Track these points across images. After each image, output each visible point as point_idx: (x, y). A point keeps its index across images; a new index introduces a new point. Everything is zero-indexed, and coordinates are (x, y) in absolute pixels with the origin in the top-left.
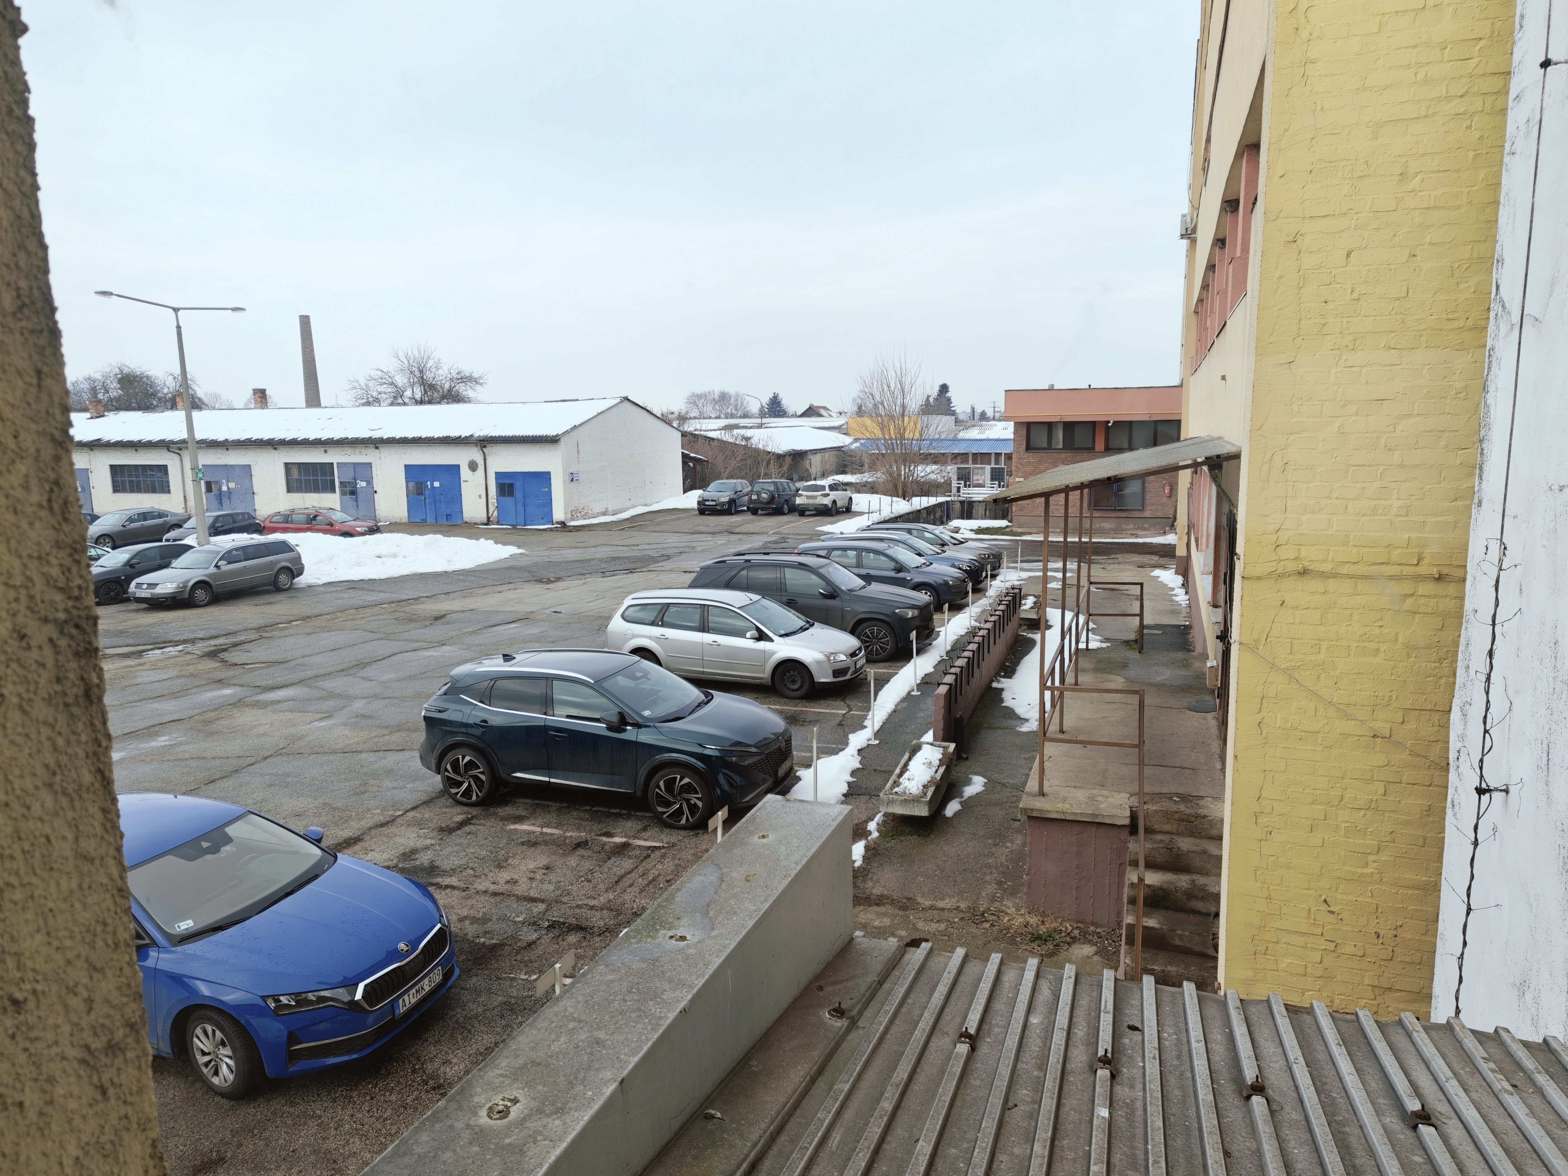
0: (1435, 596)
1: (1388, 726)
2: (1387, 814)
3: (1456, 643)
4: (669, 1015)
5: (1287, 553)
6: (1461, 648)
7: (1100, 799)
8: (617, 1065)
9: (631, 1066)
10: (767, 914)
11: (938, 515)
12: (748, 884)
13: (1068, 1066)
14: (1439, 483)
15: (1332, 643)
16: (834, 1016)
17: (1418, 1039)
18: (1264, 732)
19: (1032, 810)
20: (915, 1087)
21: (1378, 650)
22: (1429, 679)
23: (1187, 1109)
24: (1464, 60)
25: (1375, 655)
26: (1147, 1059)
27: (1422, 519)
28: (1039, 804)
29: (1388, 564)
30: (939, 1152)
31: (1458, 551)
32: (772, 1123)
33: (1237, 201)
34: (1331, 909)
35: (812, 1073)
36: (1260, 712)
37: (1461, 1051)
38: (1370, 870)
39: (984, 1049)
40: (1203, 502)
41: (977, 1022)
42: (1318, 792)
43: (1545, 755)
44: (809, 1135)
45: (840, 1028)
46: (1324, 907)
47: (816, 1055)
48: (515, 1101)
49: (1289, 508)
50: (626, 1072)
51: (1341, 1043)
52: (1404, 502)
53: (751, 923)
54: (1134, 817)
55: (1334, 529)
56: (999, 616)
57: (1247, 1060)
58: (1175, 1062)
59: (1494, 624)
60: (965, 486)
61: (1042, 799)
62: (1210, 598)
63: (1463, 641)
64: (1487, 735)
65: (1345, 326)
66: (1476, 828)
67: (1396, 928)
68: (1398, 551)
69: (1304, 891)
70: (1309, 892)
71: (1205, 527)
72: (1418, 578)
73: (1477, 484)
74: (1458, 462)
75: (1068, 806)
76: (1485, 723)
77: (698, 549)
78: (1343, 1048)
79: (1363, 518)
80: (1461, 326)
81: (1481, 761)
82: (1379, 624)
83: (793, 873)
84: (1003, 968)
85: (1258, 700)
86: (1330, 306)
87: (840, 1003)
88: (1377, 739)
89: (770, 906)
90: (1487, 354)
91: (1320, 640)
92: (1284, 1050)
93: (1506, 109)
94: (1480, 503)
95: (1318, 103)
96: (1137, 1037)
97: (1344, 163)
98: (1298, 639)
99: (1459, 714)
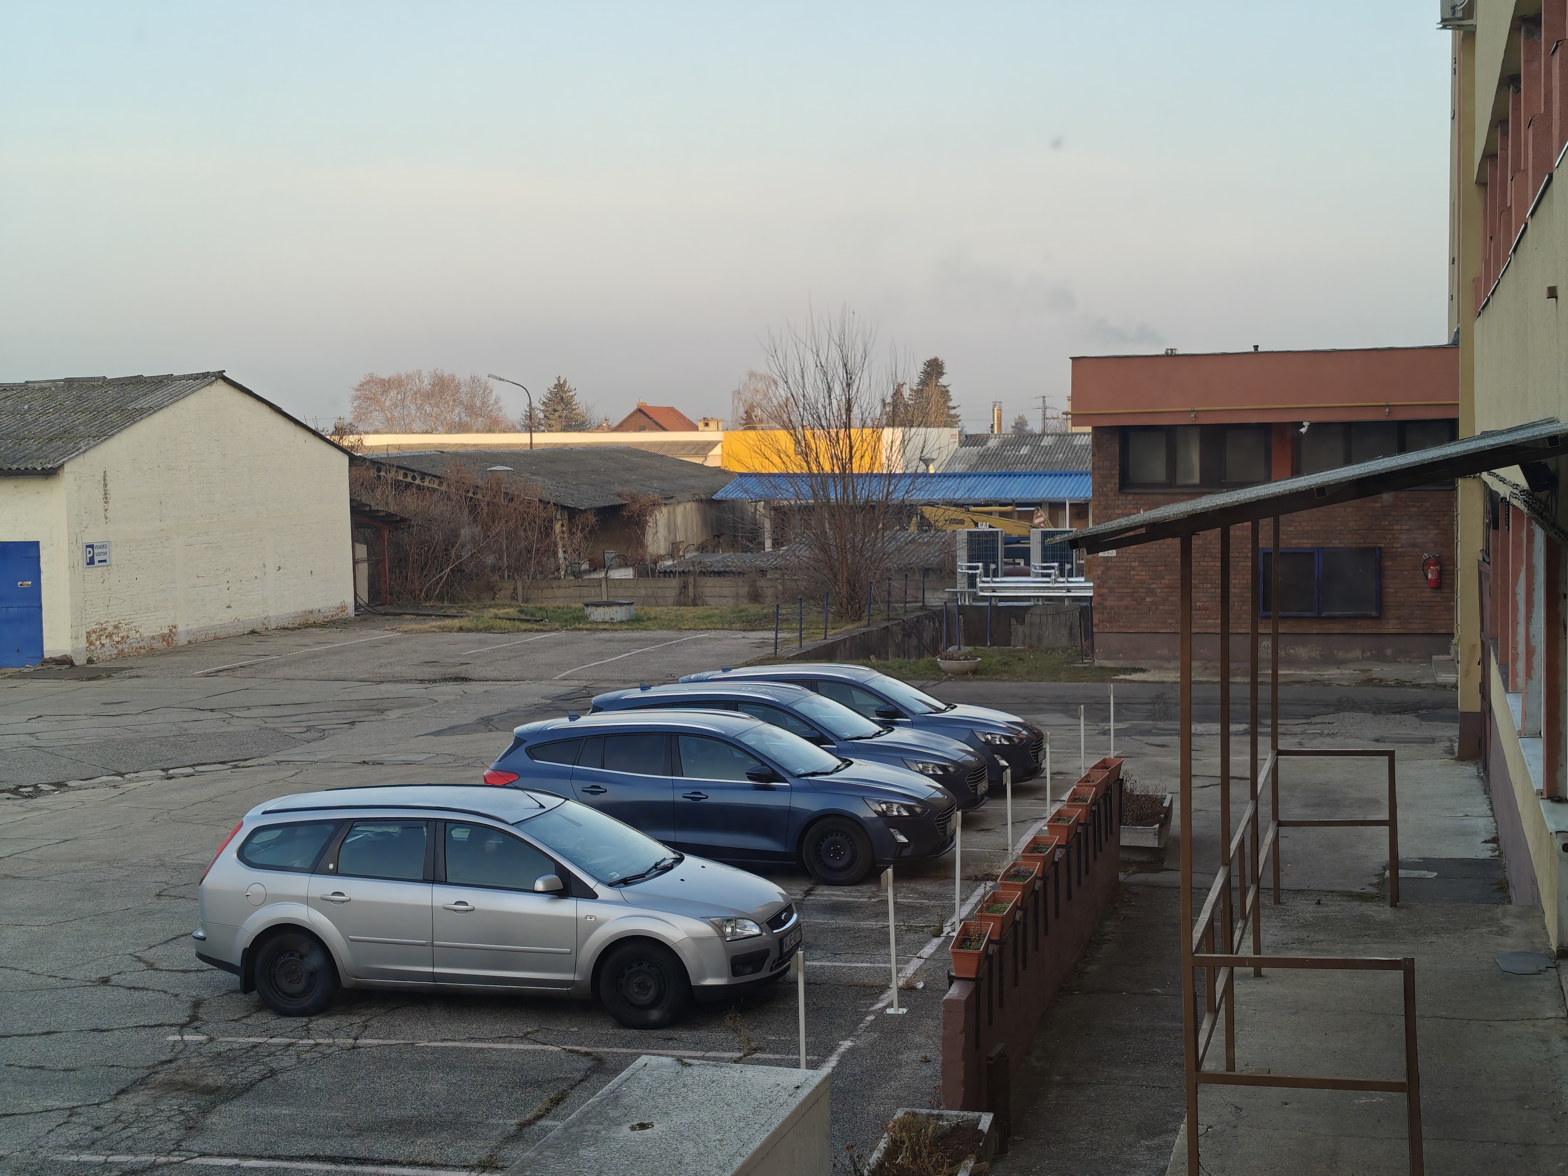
60: (987, 574)
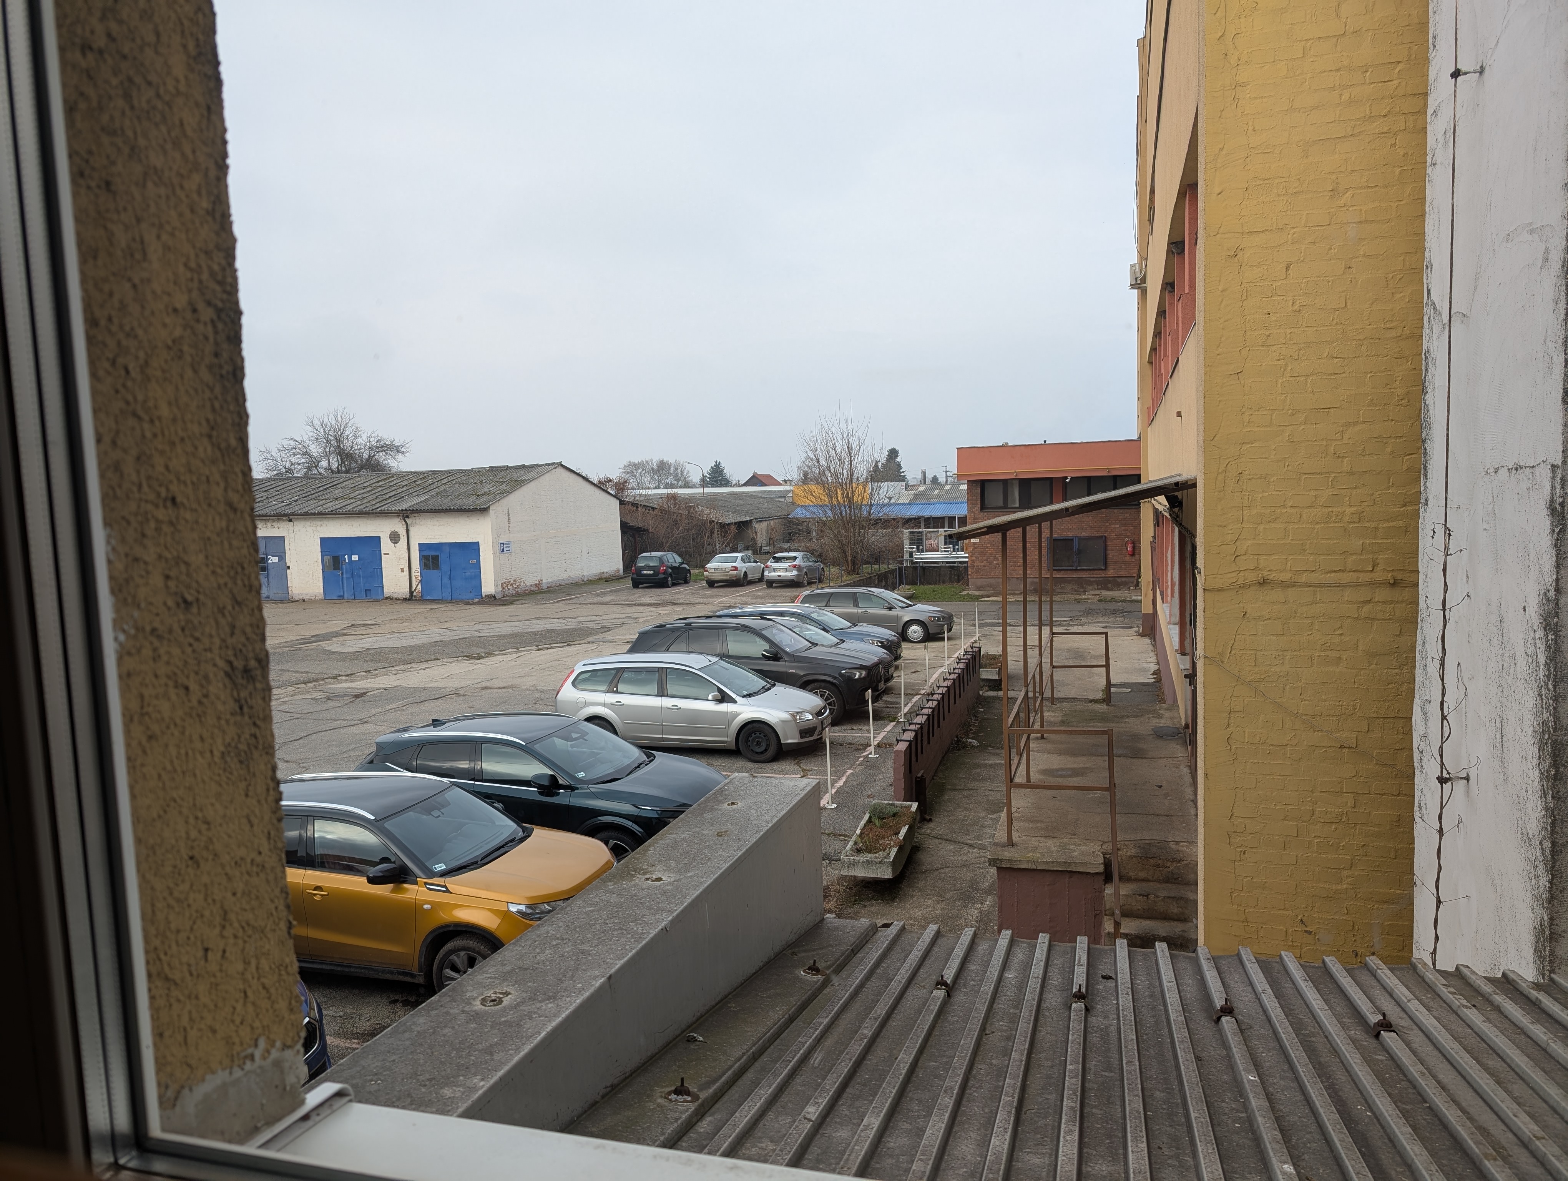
0: (1392, 602)
1: (1354, 735)
2: (1358, 827)
4: (651, 932)
5: (1246, 563)
6: (1418, 648)
7: (1072, 847)
8: (604, 966)
9: (617, 967)
10: (740, 860)
12: (720, 838)
13: (1043, 1005)
14: (1388, 489)
15: (1295, 653)
16: (809, 974)
17: (1382, 975)
18: (1233, 748)
19: (1001, 861)
20: (893, 1023)
21: (1340, 658)
22: (1390, 686)
23: (1160, 1030)
24: (1384, 82)
25: (1337, 664)
26: (1120, 998)
27: (1374, 525)
28: (1009, 854)
29: (1344, 571)
30: (919, 1065)
31: (1409, 555)
32: (754, 1045)
33: (1183, 242)
35: (791, 1012)
36: (1228, 726)
38: (1345, 886)
39: (960, 997)
40: (1167, 552)
41: (953, 975)
42: (1291, 807)
43: (1499, 733)
44: (791, 1052)
45: (817, 982)
46: (1300, 928)
47: (795, 1000)
48: (507, 994)
49: (1246, 518)
50: (613, 970)
51: (1308, 979)
52: (1356, 508)
53: (726, 866)
54: (1107, 864)
55: (1291, 537)
56: (959, 674)
57: (1217, 991)
58: (1148, 1000)
59: (1444, 609)
60: (918, 551)
61: (1012, 849)
62: (1177, 646)
63: (1419, 640)
64: (1445, 722)
65: (1288, 337)
66: (1440, 818)
68: (1353, 558)
69: (1280, 912)
70: (1285, 912)
71: (1169, 578)
72: (1374, 584)
73: (1422, 484)
74: (1404, 468)
75: (1038, 855)
76: (1442, 709)
78: (1309, 982)
79: (1317, 526)
80: (1399, 334)
81: (1439, 749)
82: (1339, 632)
83: (765, 830)
84: (977, 941)
85: (1226, 715)
86: (1273, 317)
87: (814, 965)
88: (1344, 750)
89: (744, 853)
90: (1424, 357)
91: (1283, 651)
92: (1253, 988)
93: (1426, 125)
94: (1426, 503)
95: (1250, 123)
96: (1111, 984)
97: (1277, 181)
98: (1261, 650)
99: (1420, 713)
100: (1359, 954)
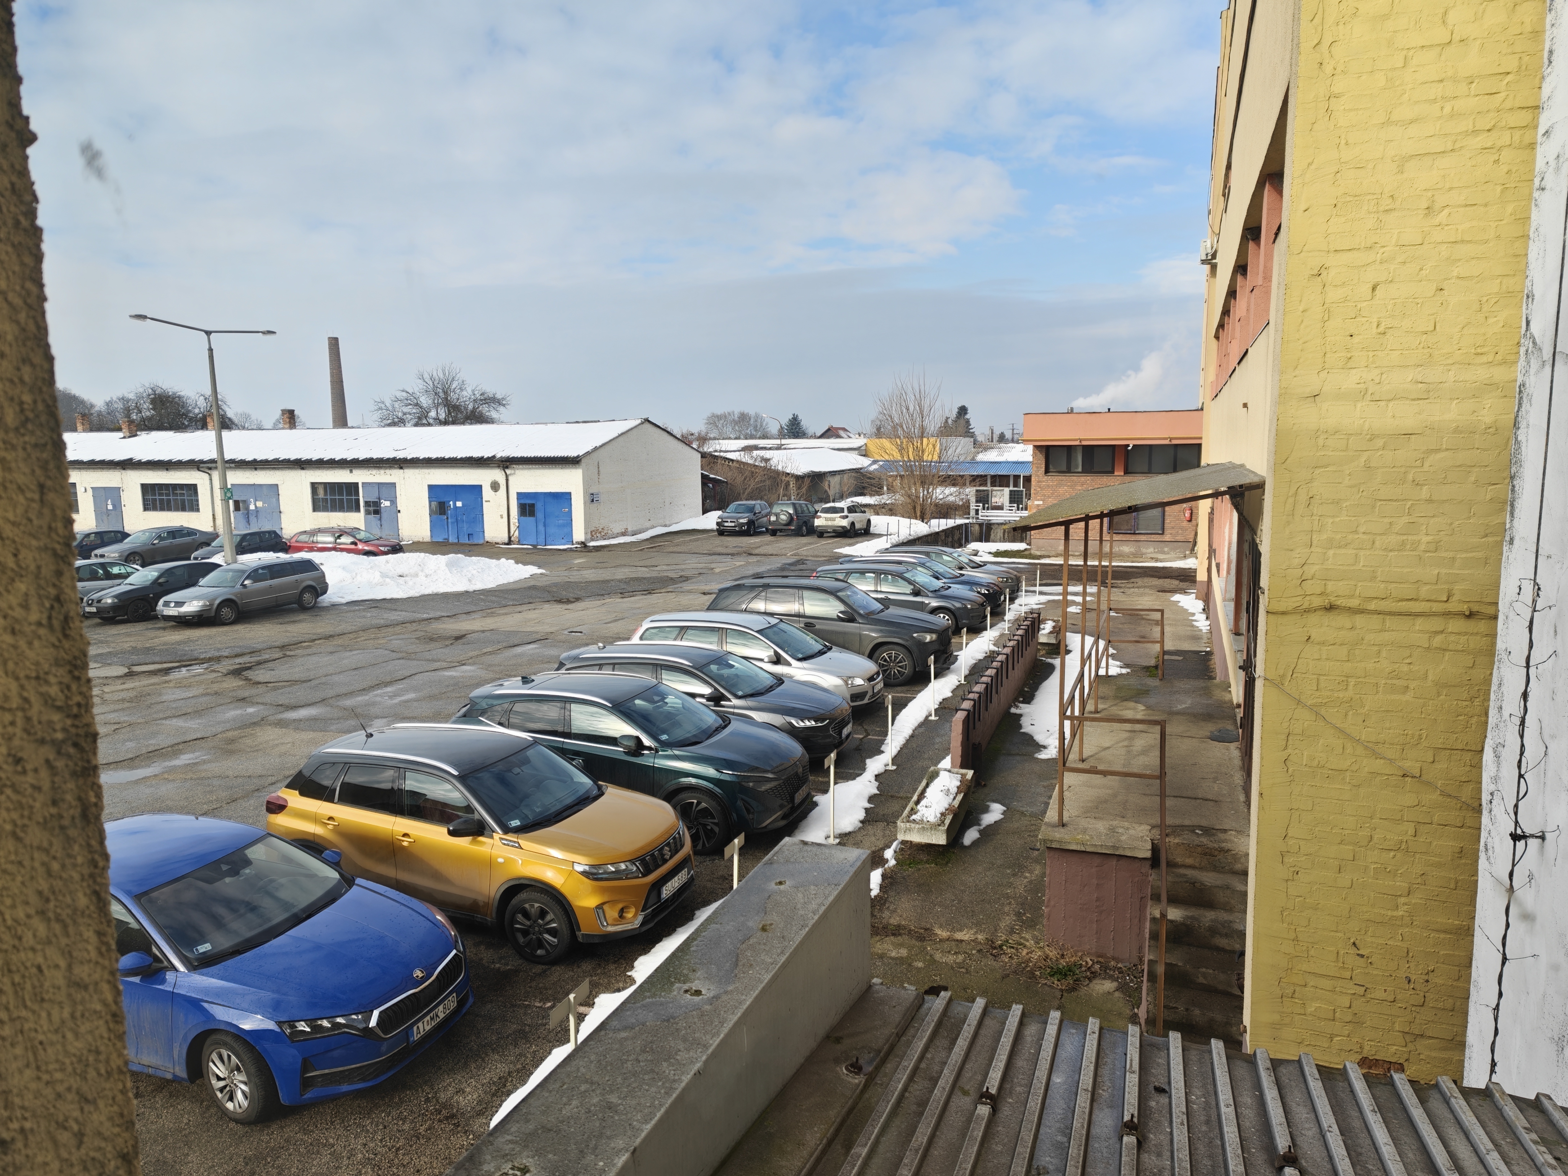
0: (1466, 634)
1: (1418, 765)
2: (1418, 856)
3: (1488, 681)
4: (683, 1078)
5: (1312, 587)
6: (1494, 688)
7: (1120, 830)
8: (629, 1133)
9: (643, 1135)
10: (784, 966)
11: (956, 537)
12: (764, 934)
13: (1093, 1131)
14: (1469, 518)
15: (1360, 680)
16: (851, 1072)
17: (1456, 1106)
18: (1290, 770)
19: (1051, 841)
21: (1407, 687)
22: (1460, 718)
24: (1491, 94)
25: (1404, 693)
26: (1174, 1124)
27: (1451, 554)
28: (1059, 834)
29: (1416, 600)
31: (1489, 587)
33: (1259, 228)
34: (1360, 952)
35: (828, 1135)
36: (1286, 748)
37: (1502, 1120)
38: (1401, 913)
39: (1005, 1111)
40: (1224, 527)
41: (998, 1080)
42: (1347, 832)
45: (858, 1085)
46: (1353, 951)
47: (834, 1114)
48: (525, 1171)
49: (1315, 542)
50: (638, 1141)
51: (1376, 1109)
52: (1432, 537)
53: (767, 977)
54: (1155, 849)
55: (1361, 564)
56: (1018, 641)
57: (1279, 1128)
58: (1204, 1128)
59: (1528, 666)
60: (984, 509)
61: (1062, 830)
62: (1232, 626)
63: (1495, 681)
64: (1522, 780)
65: (1371, 360)
66: (1511, 875)
67: (1427, 973)
68: (1428, 587)
69: (1332, 934)
70: (1337, 934)
71: (1227, 553)
72: (1447, 614)
73: (1508, 521)
74: (1488, 497)
75: (1088, 837)
76: (1519, 767)
77: (717, 570)
78: (1379, 1115)
79: (1391, 554)
80: (1490, 360)
81: (1516, 806)
82: (1408, 661)
83: (811, 923)
84: (1025, 1020)
85: (1284, 737)
86: (1356, 339)
87: (857, 1059)
88: (1407, 779)
89: (787, 959)
90: (1518, 390)
91: (1347, 677)
92: (1316, 1117)
93: (1535, 143)
94: (1511, 541)
95: (1343, 137)
96: (1164, 1100)
97: (1369, 197)
98: (1325, 675)
99: (1492, 755)
100: (1413, 981)
